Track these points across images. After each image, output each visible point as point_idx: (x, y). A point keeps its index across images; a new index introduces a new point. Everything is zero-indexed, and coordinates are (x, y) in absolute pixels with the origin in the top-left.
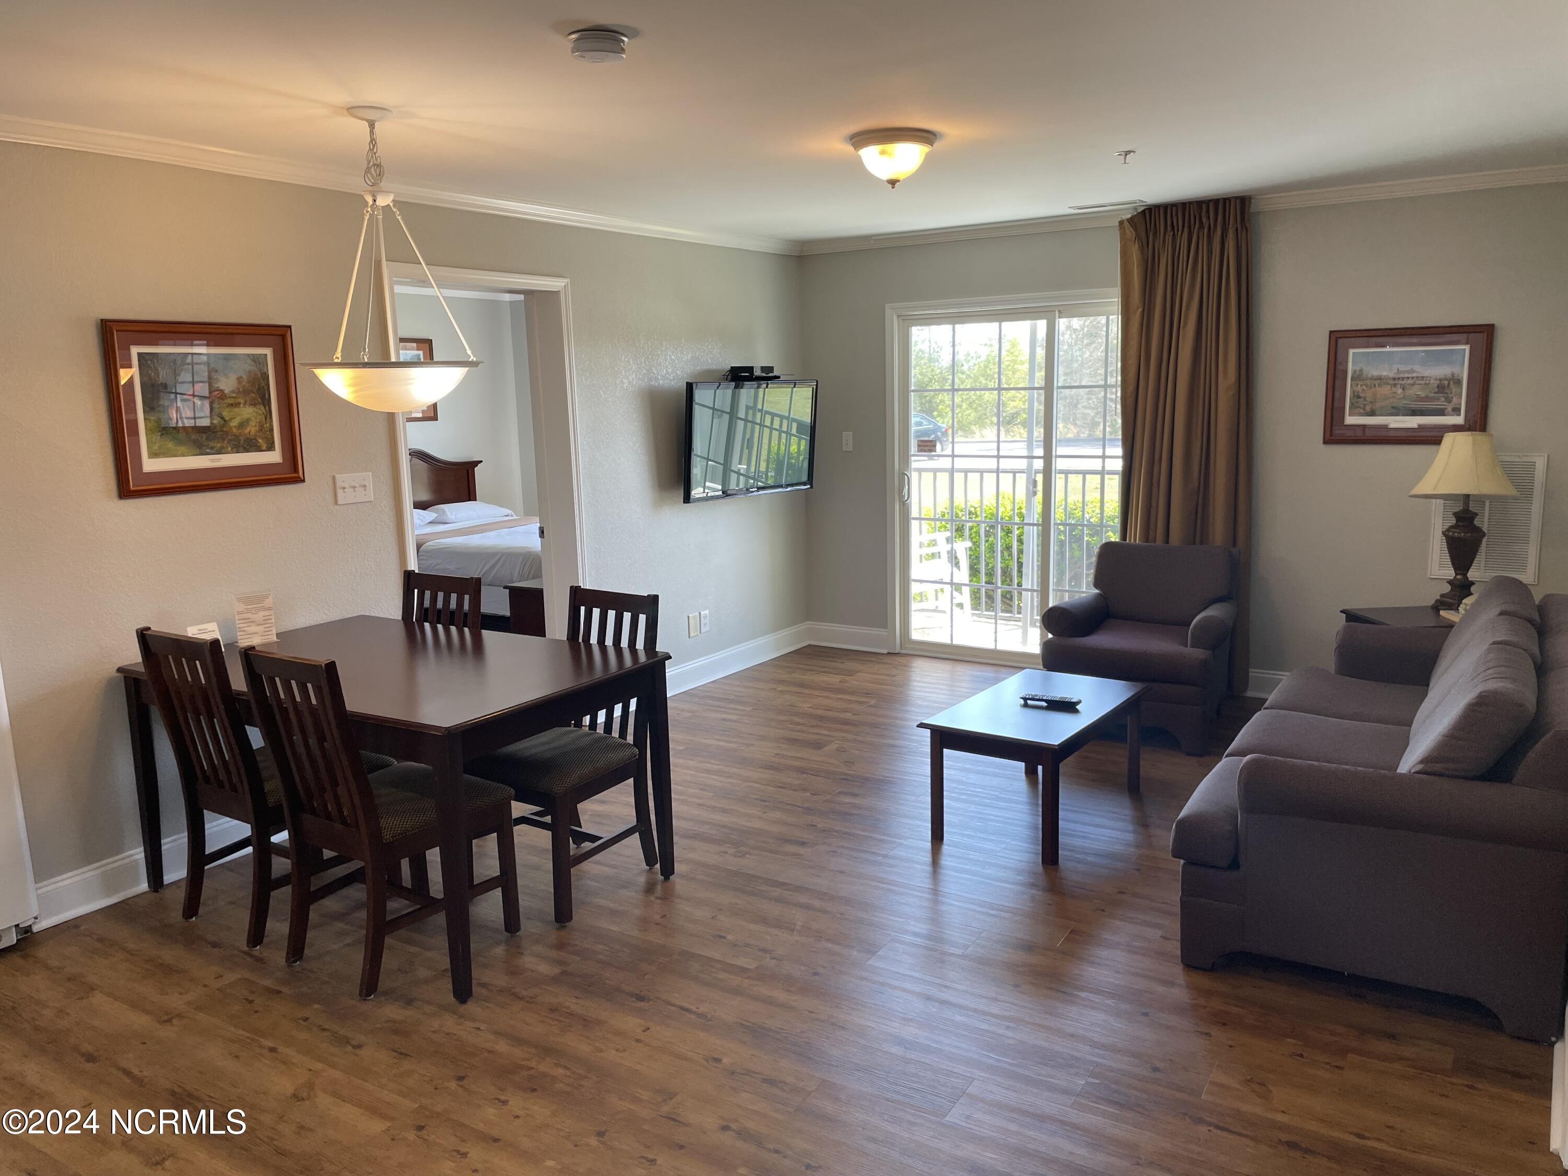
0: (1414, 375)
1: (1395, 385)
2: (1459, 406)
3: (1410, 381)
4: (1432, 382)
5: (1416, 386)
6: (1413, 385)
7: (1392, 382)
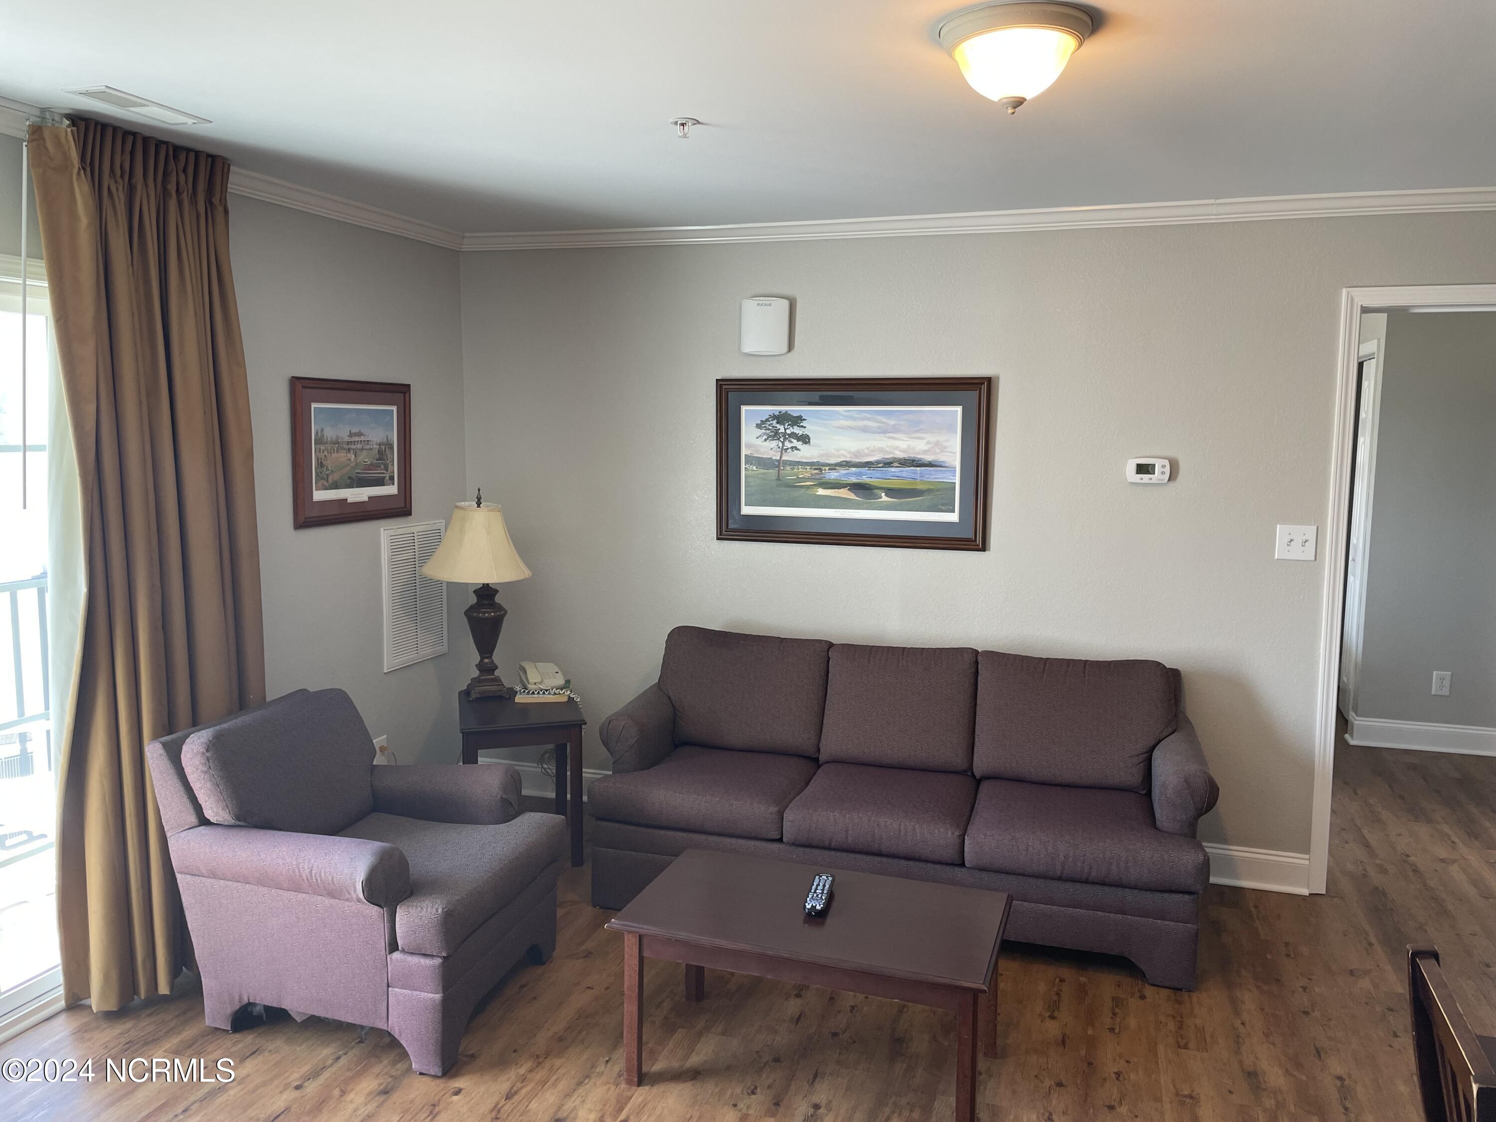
0: (362, 438)
1: (349, 450)
2: (392, 474)
3: (359, 446)
4: (374, 446)
5: (364, 451)
6: (362, 449)
7: (346, 447)
